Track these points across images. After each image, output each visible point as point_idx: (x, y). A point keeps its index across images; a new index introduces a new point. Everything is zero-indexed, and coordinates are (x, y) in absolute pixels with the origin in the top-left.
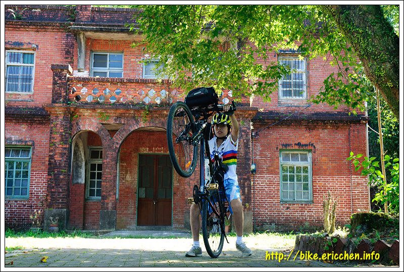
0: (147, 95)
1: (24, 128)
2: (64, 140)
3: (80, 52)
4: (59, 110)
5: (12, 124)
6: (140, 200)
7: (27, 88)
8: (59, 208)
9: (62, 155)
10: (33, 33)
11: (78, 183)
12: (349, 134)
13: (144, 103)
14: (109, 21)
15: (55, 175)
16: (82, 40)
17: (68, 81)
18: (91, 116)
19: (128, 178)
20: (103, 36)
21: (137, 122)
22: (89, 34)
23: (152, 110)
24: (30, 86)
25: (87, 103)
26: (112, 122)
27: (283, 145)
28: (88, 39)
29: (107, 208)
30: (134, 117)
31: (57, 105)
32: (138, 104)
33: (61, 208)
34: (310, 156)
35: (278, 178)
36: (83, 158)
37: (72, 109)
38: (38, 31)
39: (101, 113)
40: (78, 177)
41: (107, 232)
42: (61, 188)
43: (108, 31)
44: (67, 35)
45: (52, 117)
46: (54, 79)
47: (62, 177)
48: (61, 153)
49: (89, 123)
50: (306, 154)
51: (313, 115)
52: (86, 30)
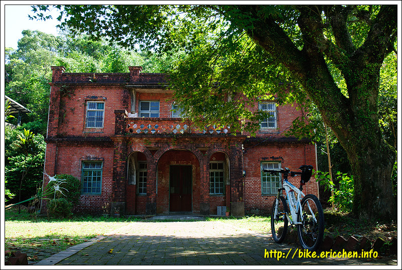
0: (175, 128)
1: (98, 150)
2: (122, 158)
3: (133, 101)
4: (119, 139)
5: (91, 148)
6: (171, 195)
7: (99, 125)
8: (120, 202)
9: (121, 167)
10: (104, 91)
11: (131, 184)
12: (305, 151)
13: (173, 133)
14: (150, 81)
15: (117, 180)
16: (134, 94)
17: (125, 120)
18: (140, 142)
19: (164, 181)
20: (146, 91)
21: (169, 146)
22: (138, 89)
23: (178, 137)
24: (101, 123)
25: (137, 134)
26: (153, 146)
27: (262, 158)
28: (137, 93)
29: (151, 201)
30: (167, 143)
31: (118, 136)
32: (169, 134)
33: (122, 201)
34: (280, 165)
35: (259, 180)
36: (135, 169)
37: (128, 138)
38: (106, 89)
39: (146, 140)
40: (132, 180)
41: (151, 217)
42: (121, 188)
43: (150, 88)
44: (125, 91)
45: (115, 143)
46: (116, 119)
47: (121, 181)
48: (121, 166)
49: (139, 147)
50: (277, 164)
51: (281, 138)
52: (136, 88)
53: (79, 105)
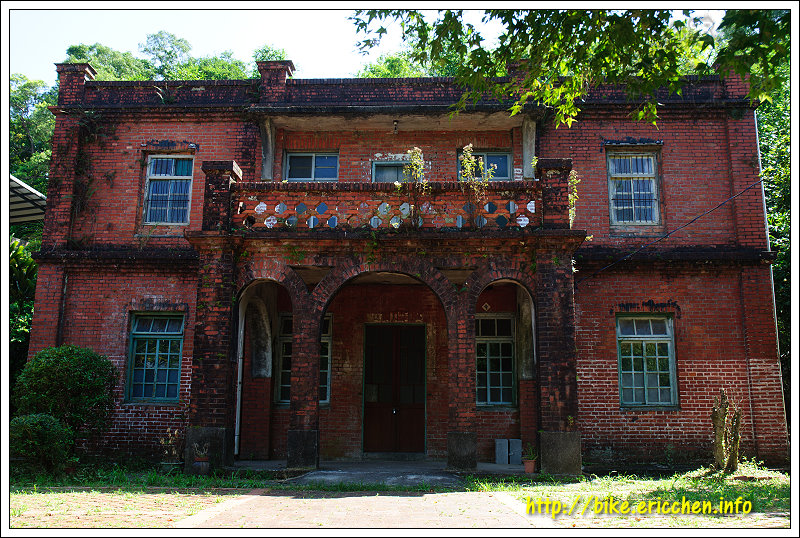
0: (374, 214)
1: (172, 283)
2: (222, 297)
3: (266, 151)
4: (214, 243)
6: (368, 405)
7: (180, 216)
8: (212, 425)
9: (218, 325)
10: (191, 126)
11: (260, 376)
12: (740, 285)
13: (369, 228)
14: (314, 100)
15: (205, 362)
17: (232, 191)
18: (273, 253)
19: (347, 366)
21: (357, 263)
23: (385, 240)
25: (265, 229)
26: (310, 263)
27: (621, 306)
28: (279, 131)
29: (302, 426)
30: (351, 254)
31: (210, 233)
32: (358, 229)
33: (217, 425)
34: (669, 324)
35: (614, 366)
36: (268, 332)
37: (237, 241)
38: (198, 122)
39: (290, 248)
40: (261, 365)
41: (300, 473)
42: (216, 386)
45: (203, 256)
46: (207, 187)
47: (217, 366)
48: (216, 323)
49: (269, 268)
50: (662, 321)
51: (673, 250)
52: (274, 113)
53: (126, 164)
